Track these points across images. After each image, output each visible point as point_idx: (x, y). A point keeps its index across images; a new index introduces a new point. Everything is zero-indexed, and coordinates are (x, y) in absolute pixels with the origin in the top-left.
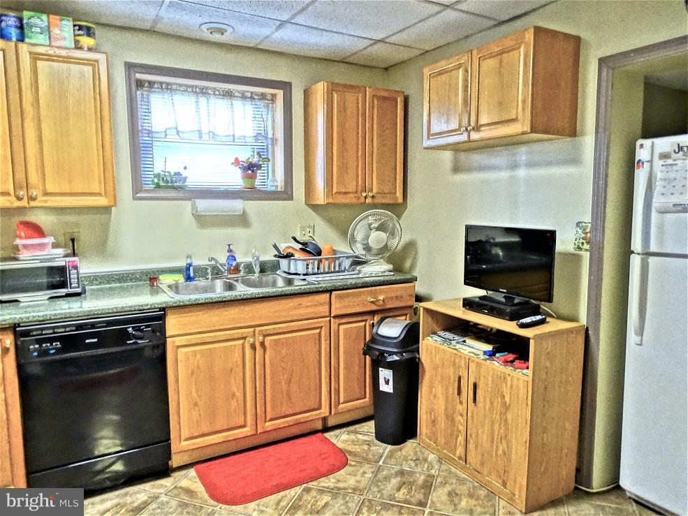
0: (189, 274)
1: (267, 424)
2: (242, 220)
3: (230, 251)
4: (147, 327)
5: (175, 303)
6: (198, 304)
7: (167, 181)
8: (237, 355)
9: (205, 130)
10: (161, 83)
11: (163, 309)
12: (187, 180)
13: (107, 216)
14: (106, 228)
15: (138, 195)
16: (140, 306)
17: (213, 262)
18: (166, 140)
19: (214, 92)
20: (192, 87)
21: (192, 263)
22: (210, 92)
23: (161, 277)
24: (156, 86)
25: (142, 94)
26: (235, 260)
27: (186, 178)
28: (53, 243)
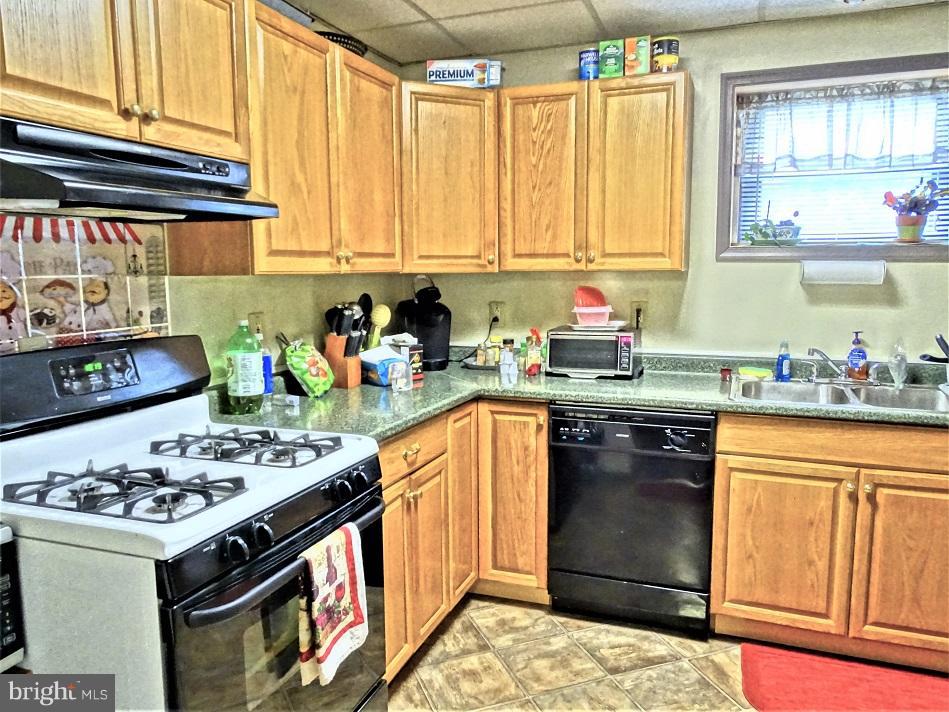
0: (783, 370)
1: (867, 628)
2: (889, 294)
3: (857, 342)
4: (690, 432)
5: (732, 407)
6: (764, 414)
7: (765, 235)
8: (823, 503)
9: (838, 153)
10: (777, 93)
11: (715, 413)
12: (801, 232)
13: (680, 283)
14: (678, 298)
15: (723, 255)
16: (683, 403)
17: (817, 357)
18: (775, 174)
19: (862, 92)
20: (825, 89)
21: (789, 355)
22: (857, 91)
23: (742, 370)
24: (769, 98)
25: (748, 114)
26: (864, 357)
27: (799, 229)
28: (610, 313)
